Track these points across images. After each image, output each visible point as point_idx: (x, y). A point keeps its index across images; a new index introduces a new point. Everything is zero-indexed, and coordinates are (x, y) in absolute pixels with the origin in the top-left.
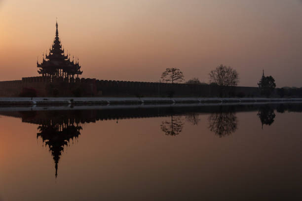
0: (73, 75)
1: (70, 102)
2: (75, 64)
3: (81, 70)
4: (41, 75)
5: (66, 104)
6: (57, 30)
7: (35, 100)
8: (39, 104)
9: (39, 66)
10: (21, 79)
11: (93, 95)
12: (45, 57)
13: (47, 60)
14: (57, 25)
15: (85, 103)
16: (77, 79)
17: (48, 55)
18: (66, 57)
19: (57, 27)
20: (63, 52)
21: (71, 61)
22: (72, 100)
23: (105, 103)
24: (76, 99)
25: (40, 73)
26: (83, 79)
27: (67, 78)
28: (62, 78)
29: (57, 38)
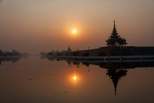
0: (123, 45)
1: (121, 58)
2: (123, 39)
3: (126, 42)
4: (108, 46)
5: (119, 59)
6: (114, 24)
7: (105, 58)
8: (106, 59)
9: (106, 41)
10: (99, 48)
11: (133, 55)
12: (109, 37)
13: (110, 38)
14: (114, 22)
15: (129, 59)
16: (125, 47)
17: (111, 36)
18: (119, 37)
19: (114, 23)
20: (117, 34)
21: (121, 38)
22: (122, 57)
23: (139, 59)
24: (124, 57)
25: (107, 45)
26: (128, 46)
27: (119, 47)
28: (117, 47)
29: (115, 28)
